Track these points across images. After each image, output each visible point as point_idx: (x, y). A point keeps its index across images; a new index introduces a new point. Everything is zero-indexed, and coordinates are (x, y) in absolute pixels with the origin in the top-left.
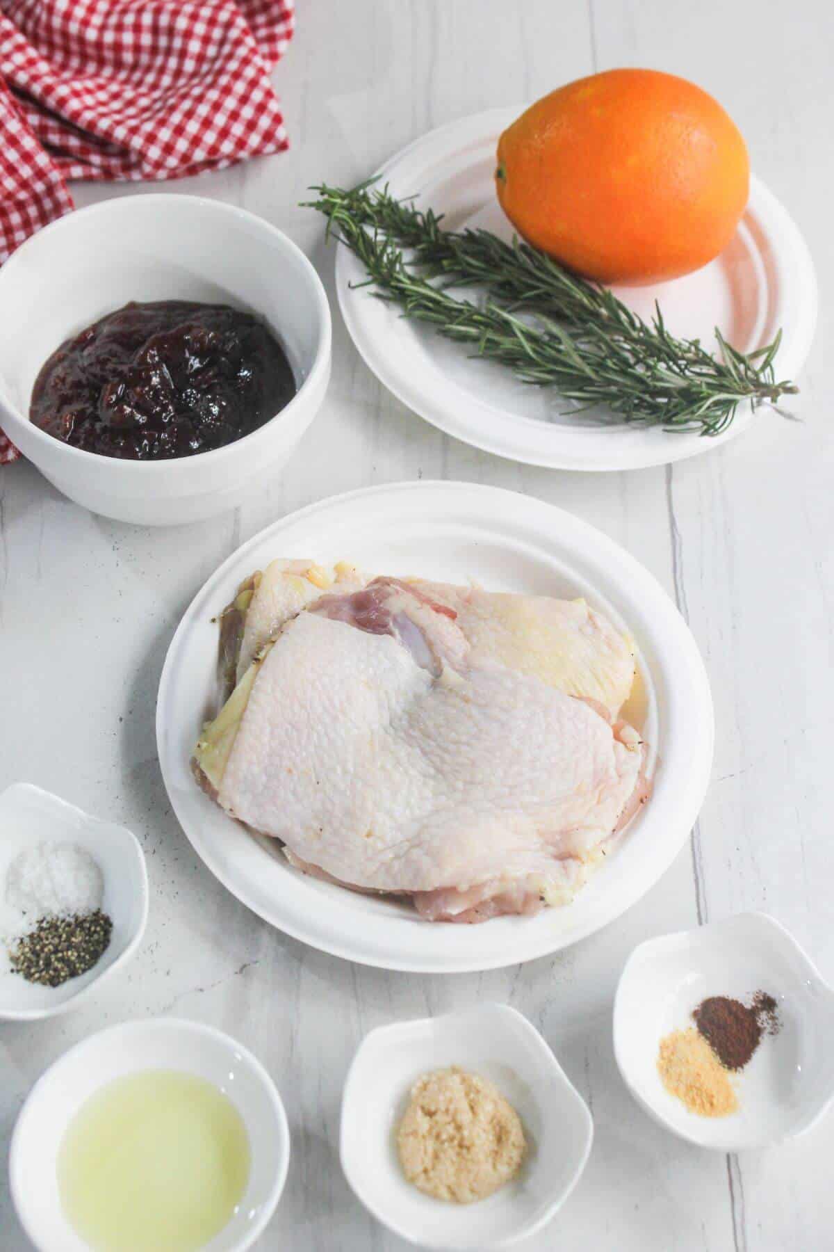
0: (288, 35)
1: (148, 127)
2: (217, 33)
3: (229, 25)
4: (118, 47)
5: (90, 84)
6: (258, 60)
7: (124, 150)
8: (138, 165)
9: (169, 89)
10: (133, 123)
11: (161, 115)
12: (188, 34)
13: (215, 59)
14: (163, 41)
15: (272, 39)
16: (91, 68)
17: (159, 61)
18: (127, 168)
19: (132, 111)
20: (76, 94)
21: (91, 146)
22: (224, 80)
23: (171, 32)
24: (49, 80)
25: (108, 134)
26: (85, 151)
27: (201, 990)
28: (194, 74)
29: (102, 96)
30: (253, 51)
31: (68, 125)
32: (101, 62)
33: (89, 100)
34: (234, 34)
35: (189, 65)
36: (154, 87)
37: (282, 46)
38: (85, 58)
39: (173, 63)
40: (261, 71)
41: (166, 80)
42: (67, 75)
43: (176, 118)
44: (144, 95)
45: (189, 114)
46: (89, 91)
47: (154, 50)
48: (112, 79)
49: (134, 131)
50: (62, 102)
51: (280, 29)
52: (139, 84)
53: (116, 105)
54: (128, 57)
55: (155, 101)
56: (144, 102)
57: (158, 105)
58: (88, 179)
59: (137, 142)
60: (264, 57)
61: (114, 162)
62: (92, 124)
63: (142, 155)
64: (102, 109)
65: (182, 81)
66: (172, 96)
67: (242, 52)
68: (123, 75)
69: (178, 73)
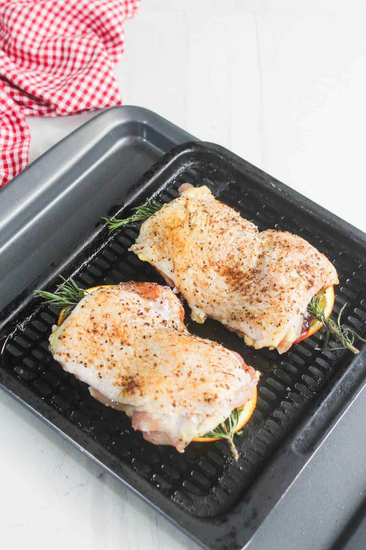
0: (122, 51)
1: (59, 93)
2: (90, 50)
3: (95, 47)
4: (46, 57)
5: (33, 74)
6: (108, 63)
7: (48, 104)
8: (54, 110)
9: (68, 75)
10: (52, 91)
11: (65, 88)
12: (77, 51)
13: (89, 62)
14: (66, 54)
15: (114, 53)
16: (34, 66)
17: (64, 63)
18: (49, 111)
19: (52, 86)
20: (27, 78)
21: (33, 101)
22: (93, 72)
23: (69, 50)
24: (15, 72)
25: (41, 97)
26: (30, 103)
28: (80, 69)
29: (39, 79)
30: (107, 58)
31: (23, 92)
32: (38, 63)
33: (33, 81)
34: (97, 51)
35: (78, 65)
36: (62, 75)
37: (119, 56)
38: (31, 61)
39: (70, 64)
40: (110, 68)
41: (67, 71)
42: (23, 69)
43: (72, 89)
44: (57, 78)
45: (78, 87)
46: (33, 77)
47: (62, 58)
48: (43, 71)
49: (53, 95)
50: (20, 82)
51: (118, 49)
52: (55, 73)
53: (45, 83)
54: (50, 61)
55: (62, 81)
56: (57, 81)
57: (64, 83)
58: (32, 115)
59: (54, 100)
60: (111, 61)
61: (44, 109)
62: (34, 92)
63: (56, 106)
64: (39, 85)
65: (74, 72)
66: (70, 78)
67: (101, 59)
68: (48, 69)
69: (73, 68)
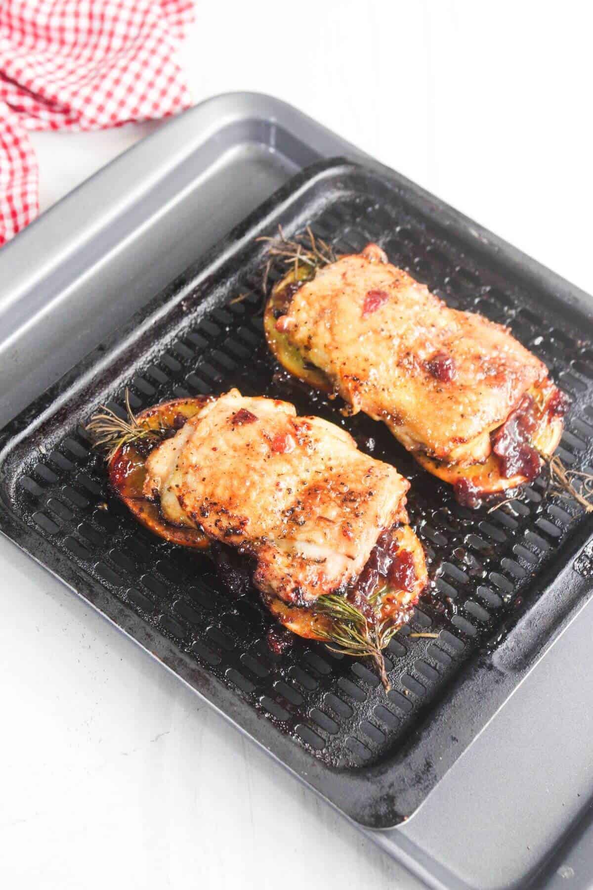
0: (193, 20)
1: (86, 91)
2: (138, 18)
3: (147, 12)
4: (62, 29)
5: (41, 58)
6: (170, 40)
7: (66, 110)
8: (77, 120)
9: (100, 61)
10: (74, 88)
11: (95, 82)
12: (115, 19)
13: (136, 38)
14: (96, 25)
15: (180, 23)
16: (42, 44)
17: (94, 39)
18: (69, 122)
19: (73, 78)
20: (30, 65)
21: (41, 105)
22: (143, 55)
23: (102, 17)
24: (10, 55)
25: (55, 97)
26: (36, 109)
27: (126, 754)
28: (121, 50)
29: (50, 67)
30: (166, 32)
31: (23, 90)
32: (49, 40)
33: (40, 70)
34: (151, 18)
35: (117, 43)
36: (90, 59)
37: (186, 28)
38: (36, 36)
39: (104, 41)
40: (172, 49)
41: (99, 54)
42: (23, 50)
43: (107, 85)
44: (81, 66)
45: (117, 82)
46: (40, 64)
47: (90, 32)
48: (58, 53)
49: (75, 94)
50: (19, 72)
51: (185, 15)
52: (78, 57)
53: (61, 74)
54: (70, 37)
55: (90, 71)
56: (81, 72)
57: (93, 74)
58: (39, 129)
59: (77, 104)
60: (174, 37)
61: (59, 118)
62: (42, 90)
63: (80, 114)
64: (50, 77)
65: (111, 55)
66: (104, 66)
67: (157, 33)
68: (66, 50)
69: (108, 49)
